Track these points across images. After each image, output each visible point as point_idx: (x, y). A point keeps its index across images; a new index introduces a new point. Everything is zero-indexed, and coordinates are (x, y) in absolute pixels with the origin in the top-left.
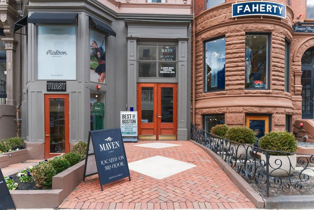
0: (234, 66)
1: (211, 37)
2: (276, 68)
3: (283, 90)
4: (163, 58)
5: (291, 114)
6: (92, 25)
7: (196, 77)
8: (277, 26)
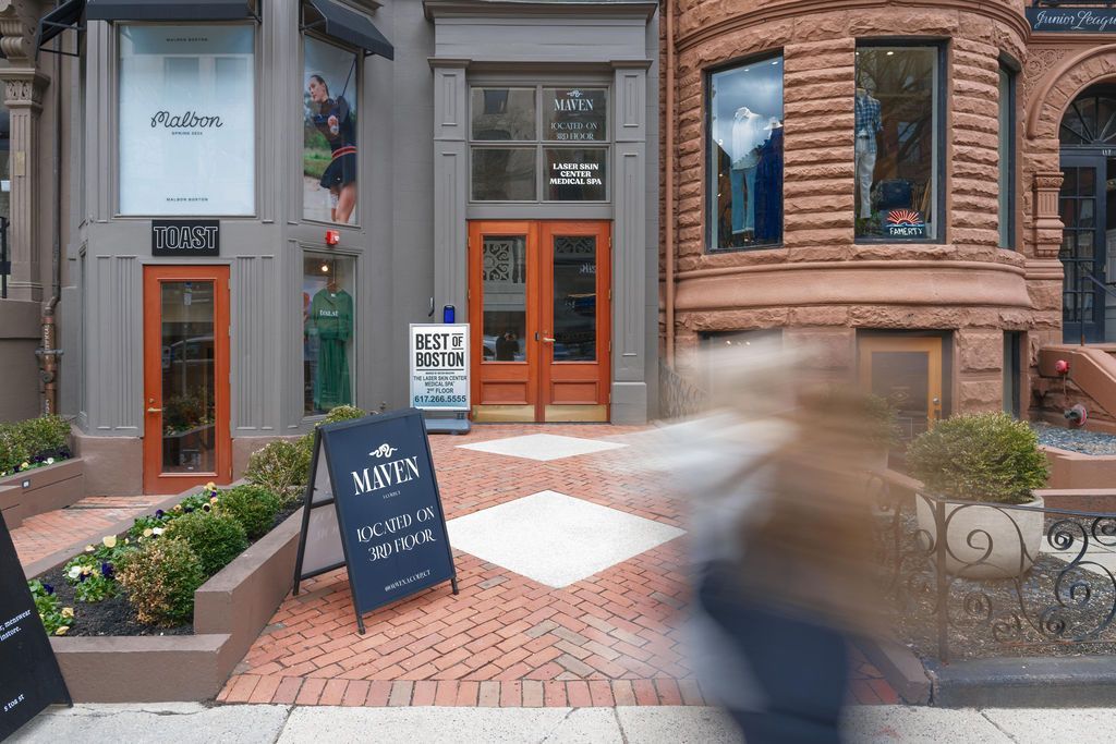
0: (815, 159)
1: (733, 56)
2: (969, 166)
3: (993, 244)
4: (560, 131)
5: (1023, 329)
6: (312, 22)
7: (679, 198)
8: (969, 15)
